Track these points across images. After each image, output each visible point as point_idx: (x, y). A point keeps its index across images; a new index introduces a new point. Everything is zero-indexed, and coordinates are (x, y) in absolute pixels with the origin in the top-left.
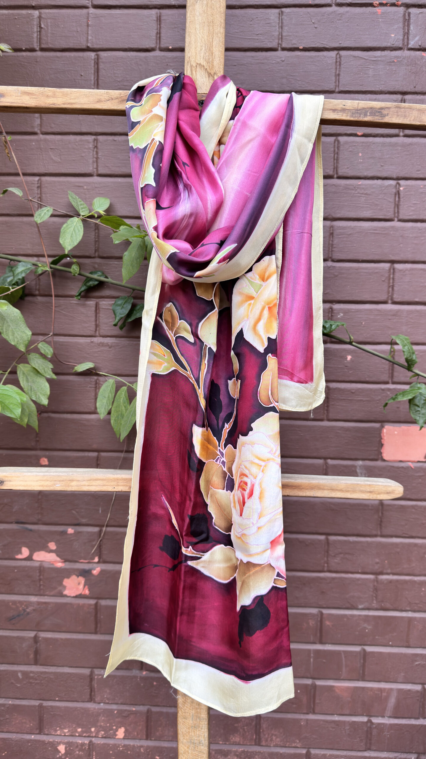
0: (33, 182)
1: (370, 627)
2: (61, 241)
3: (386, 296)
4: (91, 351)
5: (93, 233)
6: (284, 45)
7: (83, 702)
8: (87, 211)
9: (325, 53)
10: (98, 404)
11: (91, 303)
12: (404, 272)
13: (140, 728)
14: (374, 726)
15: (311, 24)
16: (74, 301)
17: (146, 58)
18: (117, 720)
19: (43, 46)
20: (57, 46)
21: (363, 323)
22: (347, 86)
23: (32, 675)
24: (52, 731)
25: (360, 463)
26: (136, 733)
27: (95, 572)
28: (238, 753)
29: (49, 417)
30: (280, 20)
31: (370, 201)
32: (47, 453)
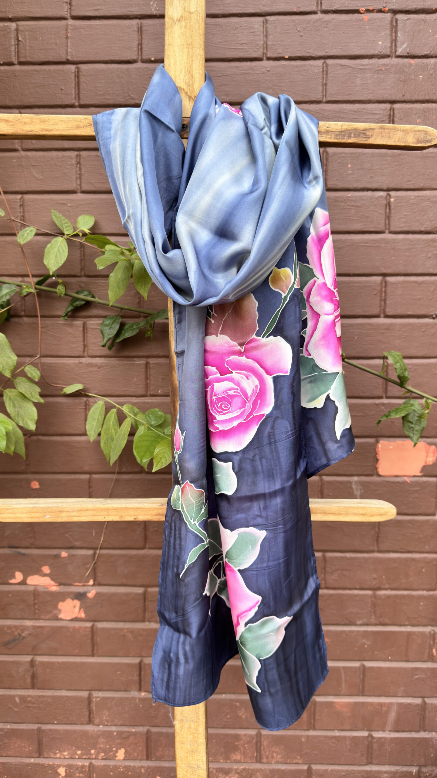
0: (16, 200)
1: (368, 643)
2: (45, 262)
3: (379, 310)
4: (80, 371)
5: (79, 252)
6: (269, 55)
7: (83, 724)
8: (71, 229)
9: (311, 62)
10: (87, 427)
11: (79, 323)
12: (396, 285)
13: (140, 749)
14: (375, 740)
15: (296, 33)
16: (61, 321)
17: (127, 69)
18: (116, 741)
19: (22, 60)
20: (36, 59)
21: (356, 338)
22: (335, 96)
23: (29, 699)
24: (52, 754)
25: (356, 478)
26: (136, 754)
27: (90, 595)
28: (239, 771)
29: (39, 440)
30: (265, 28)
31: (361, 214)
32: (38, 476)
